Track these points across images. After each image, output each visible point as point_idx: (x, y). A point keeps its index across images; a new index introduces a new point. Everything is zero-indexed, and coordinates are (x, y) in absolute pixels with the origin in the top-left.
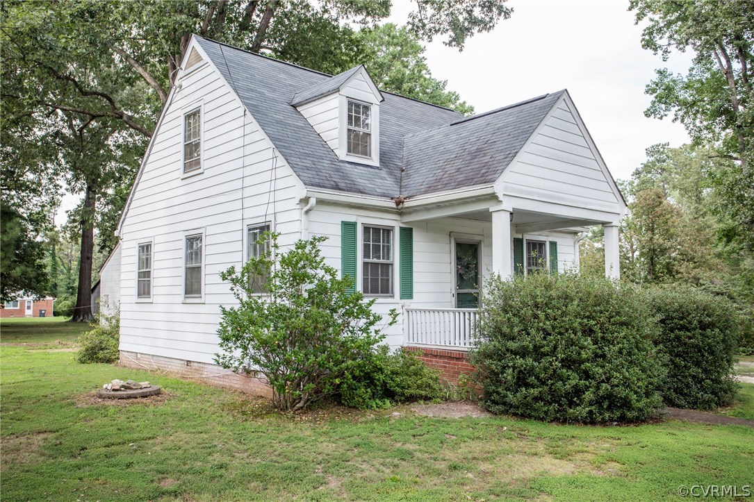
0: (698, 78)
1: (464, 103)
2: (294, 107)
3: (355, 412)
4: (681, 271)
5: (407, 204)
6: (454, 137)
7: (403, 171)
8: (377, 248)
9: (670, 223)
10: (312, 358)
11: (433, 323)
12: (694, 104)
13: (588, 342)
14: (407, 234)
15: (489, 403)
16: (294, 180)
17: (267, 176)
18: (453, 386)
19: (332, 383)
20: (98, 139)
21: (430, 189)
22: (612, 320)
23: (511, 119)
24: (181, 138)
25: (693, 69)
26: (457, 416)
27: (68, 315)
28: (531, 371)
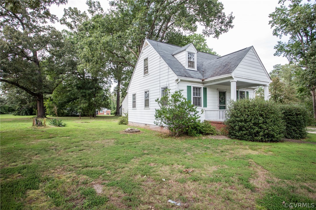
0: (291, 43)
1: (218, 55)
2: (173, 55)
3: (192, 137)
4: (285, 101)
5: (205, 81)
6: (218, 62)
7: (203, 72)
8: (197, 93)
9: (281, 88)
10: (180, 122)
11: (213, 114)
12: (290, 51)
13: (261, 118)
14: (205, 89)
15: (230, 135)
16: (174, 75)
17: (167, 74)
18: (219, 131)
19: (186, 129)
20: (121, 69)
21: (212, 76)
22: (269, 112)
23: (235, 55)
24: (143, 66)
25: (290, 40)
26: (221, 139)
27: (114, 114)
28: (243, 126)
